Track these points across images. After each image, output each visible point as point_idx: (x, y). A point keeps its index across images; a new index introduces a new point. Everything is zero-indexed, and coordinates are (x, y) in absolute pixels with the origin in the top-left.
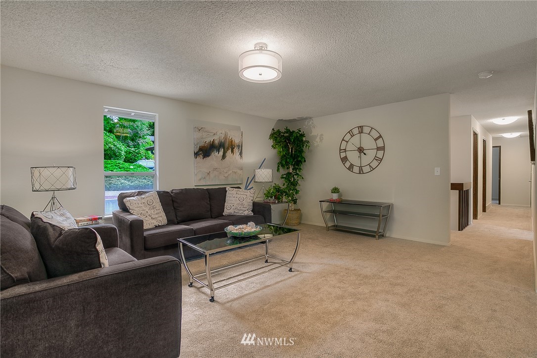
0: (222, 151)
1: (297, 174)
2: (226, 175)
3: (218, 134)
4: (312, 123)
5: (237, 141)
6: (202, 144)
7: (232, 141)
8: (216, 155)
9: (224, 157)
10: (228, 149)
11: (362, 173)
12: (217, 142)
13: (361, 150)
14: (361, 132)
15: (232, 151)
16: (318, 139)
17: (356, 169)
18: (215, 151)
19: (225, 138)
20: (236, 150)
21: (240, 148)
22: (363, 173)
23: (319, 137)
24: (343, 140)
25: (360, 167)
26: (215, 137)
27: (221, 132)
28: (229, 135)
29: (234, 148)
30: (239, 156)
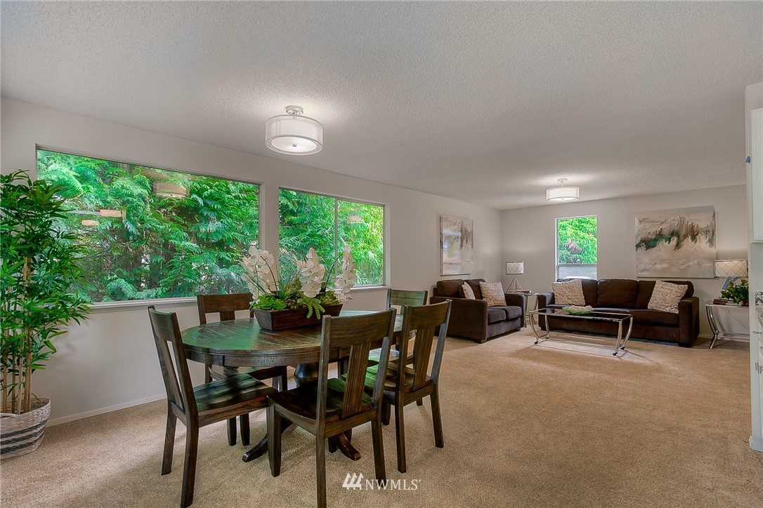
0: (674, 240)
2: (683, 267)
3: (668, 221)
5: (702, 223)
6: (643, 236)
7: (693, 227)
8: (664, 247)
9: (678, 246)
10: (685, 237)
12: (666, 231)
15: (694, 239)
18: (664, 241)
19: (681, 225)
20: (701, 237)
21: (711, 234)
26: (663, 226)
27: (672, 218)
28: (687, 220)
29: (697, 235)
30: (708, 244)
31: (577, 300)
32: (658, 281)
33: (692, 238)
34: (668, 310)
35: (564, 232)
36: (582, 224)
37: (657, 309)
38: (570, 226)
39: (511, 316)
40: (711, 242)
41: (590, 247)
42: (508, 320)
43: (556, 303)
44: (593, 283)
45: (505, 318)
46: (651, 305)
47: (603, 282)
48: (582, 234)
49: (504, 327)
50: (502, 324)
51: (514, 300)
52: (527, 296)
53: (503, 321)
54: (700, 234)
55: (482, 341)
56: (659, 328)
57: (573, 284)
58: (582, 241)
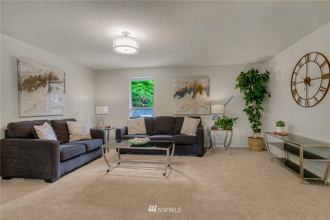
0: (192, 93)
1: (260, 108)
2: (196, 109)
3: (189, 82)
4: (275, 61)
5: (204, 85)
6: (178, 90)
7: (200, 86)
8: (188, 96)
9: (194, 97)
10: (197, 92)
11: (307, 106)
12: (188, 88)
13: (307, 81)
14: (308, 61)
15: (201, 93)
16: (278, 75)
17: (303, 103)
18: (187, 94)
19: (195, 85)
20: (204, 92)
21: (208, 90)
22: (309, 107)
23: (278, 73)
24: (294, 73)
25: (306, 100)
26: (187, 85)
27: (191, 81)
28: (198, 82)
29: (202, 91)
30: (207, 96)
31: (141, 131)
32: (186, 117)
33: (200, 93)
34: (191, 134)
35: (140, 92)
36: (148, 89)
37: (185, 134)
38: (143, 89)
39: (91, 148)
40: (208, 94)
41: (152, 100)
42: (87, 152)
43: (129, 134)
44: (152, 119)
45: (84, 151)
46: (182, 132)
47: (157, 119)
48: (148, 94)
49: (83, 159)
50: (80, 157)
51: (97, 134)
52: (108, 130)
53: (83, 154)
54: (203, 90)
55: (53, 180)
56: (188, 146)
57: (139, 120)
58: (148, 97)
